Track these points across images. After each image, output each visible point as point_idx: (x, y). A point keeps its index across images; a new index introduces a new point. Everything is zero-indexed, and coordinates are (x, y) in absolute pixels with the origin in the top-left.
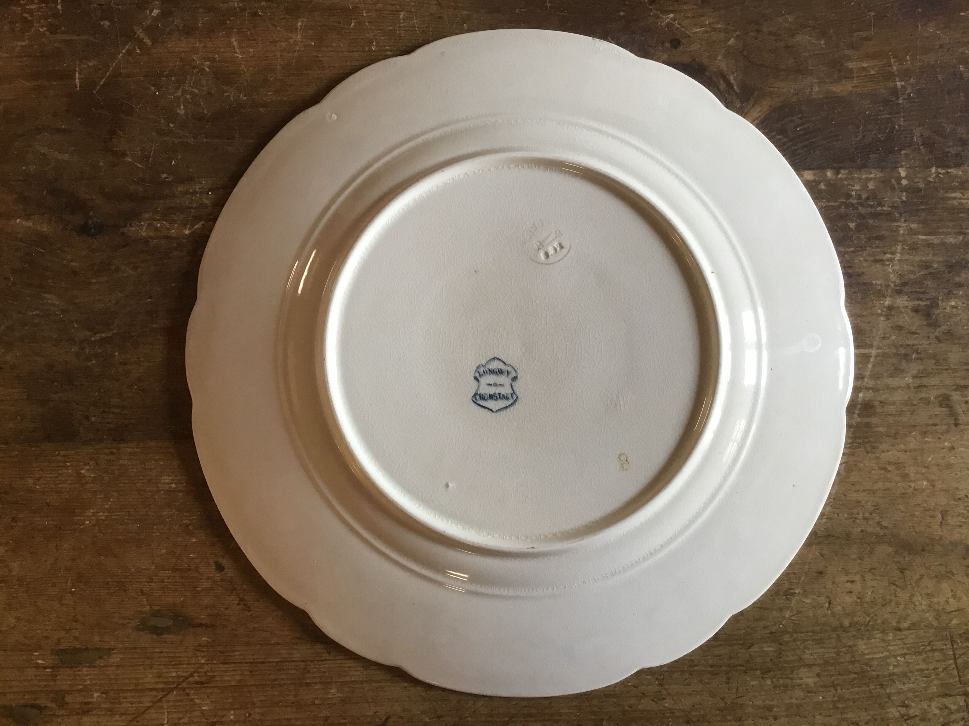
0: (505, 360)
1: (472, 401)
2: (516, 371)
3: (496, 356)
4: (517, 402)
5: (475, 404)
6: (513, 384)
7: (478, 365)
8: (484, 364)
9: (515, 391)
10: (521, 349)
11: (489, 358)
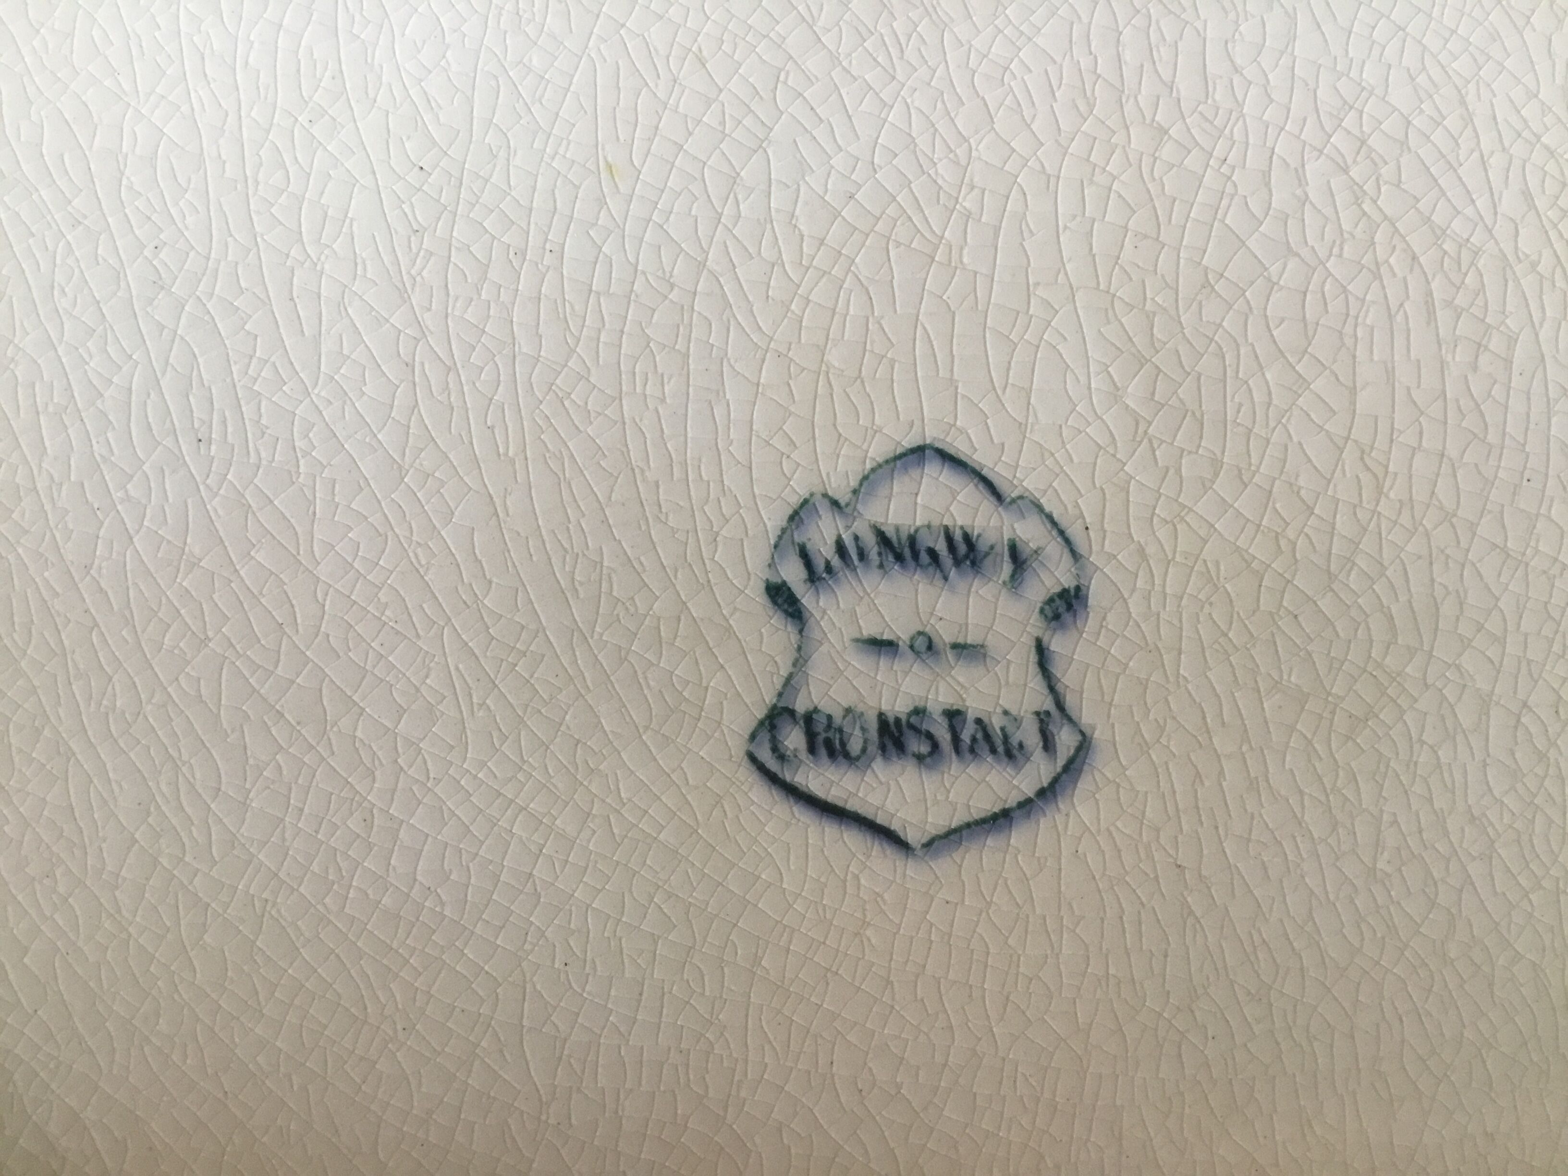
0: (998, 472)
1: (746, 761)
2: (1082, 549)
3: (931, 435)
4: (1084, 784)
5: (776, 794)
6: (1057, 644)
7: (795, 501)
8: (840, 489)
9: (1070, 701)
10: (1115, 394)
11: (878, 451)
